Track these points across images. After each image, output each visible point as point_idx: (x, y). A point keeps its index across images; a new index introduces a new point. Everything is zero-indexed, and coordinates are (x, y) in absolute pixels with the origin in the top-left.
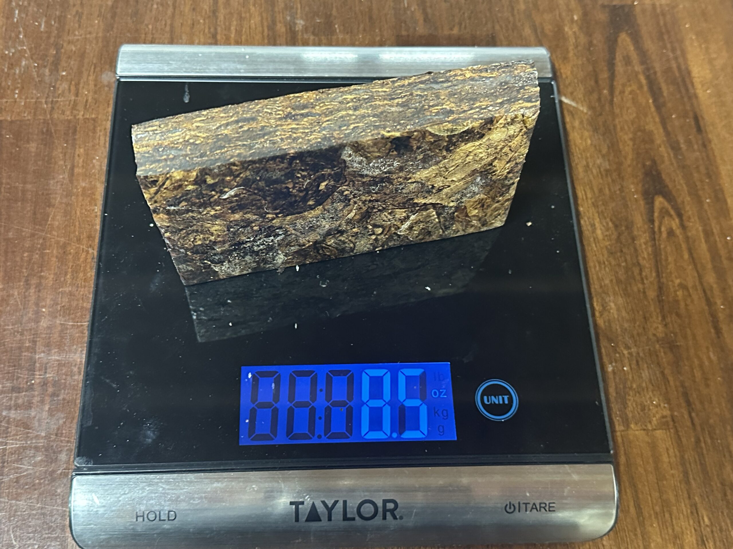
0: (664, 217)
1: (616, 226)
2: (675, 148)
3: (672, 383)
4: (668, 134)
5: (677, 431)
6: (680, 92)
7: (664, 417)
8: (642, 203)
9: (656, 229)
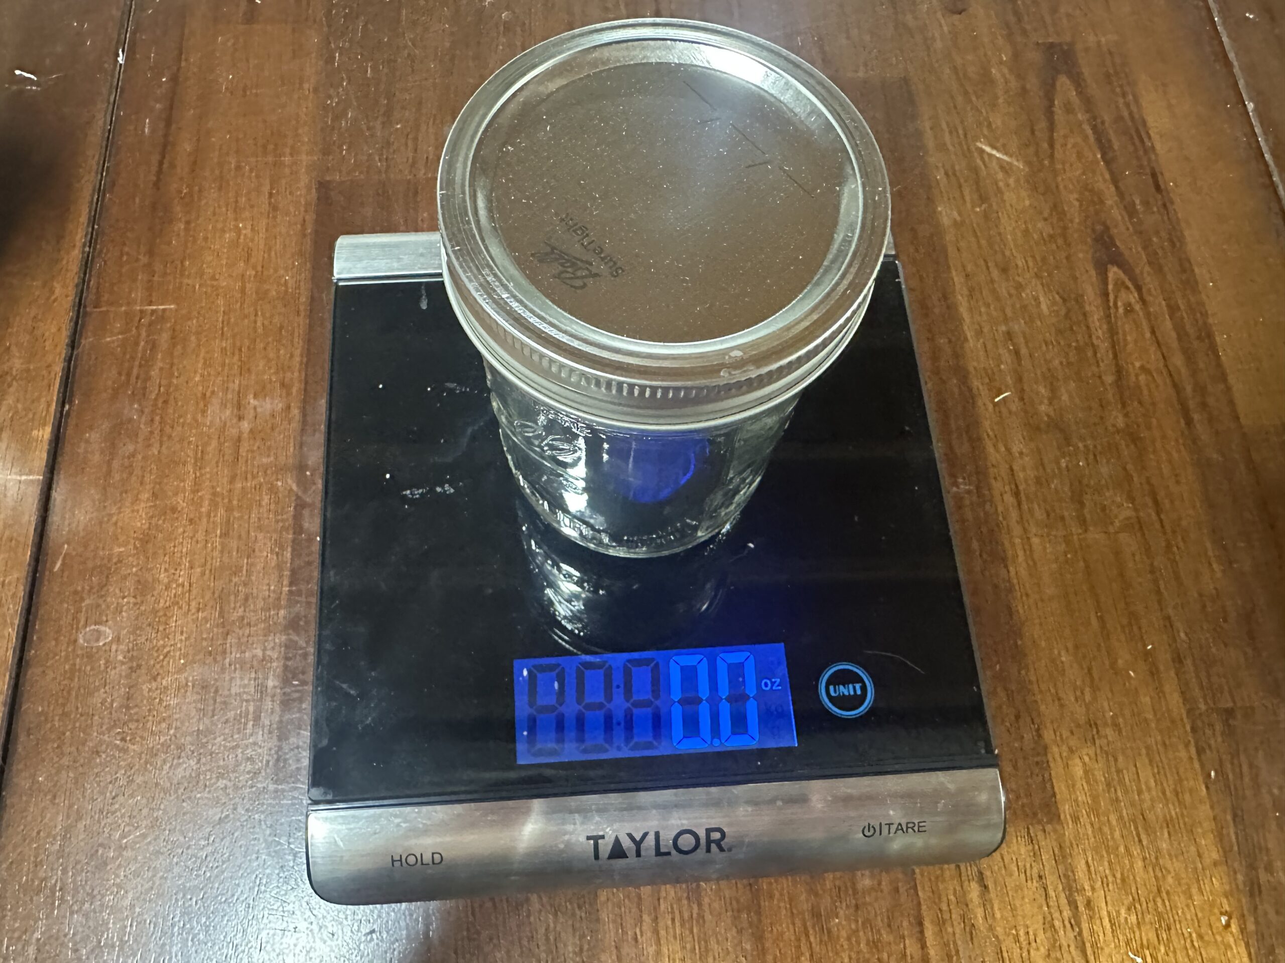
0: (1119, 291)
1: (1064, 300)
2: (1130, 210)
3: (1135, 479)
4: (1120, 194)
5: (1143, 535)
6: (1134, 144)
7: (1128, 519)
8: (1093, 273)
9: (1111, 304)
